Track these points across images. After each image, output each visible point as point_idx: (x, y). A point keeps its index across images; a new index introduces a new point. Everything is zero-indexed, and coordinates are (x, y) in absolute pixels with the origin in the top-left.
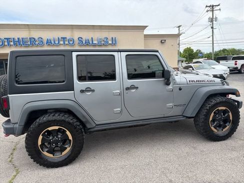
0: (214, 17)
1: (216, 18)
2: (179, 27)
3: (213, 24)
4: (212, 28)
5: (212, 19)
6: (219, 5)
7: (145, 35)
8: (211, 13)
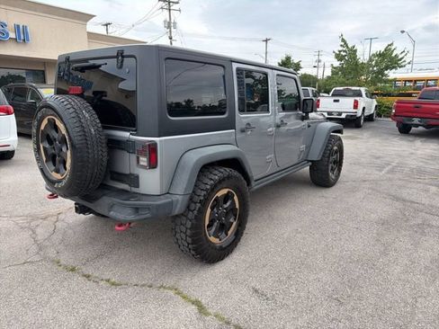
0: (172, 21)
1: (175, 23)
2: (107, 25)
3: (170, 31)
4: (171, 38)
5: (169, 23)
6: (177, 3)
7: (88, 33)
8: (168, 13)
